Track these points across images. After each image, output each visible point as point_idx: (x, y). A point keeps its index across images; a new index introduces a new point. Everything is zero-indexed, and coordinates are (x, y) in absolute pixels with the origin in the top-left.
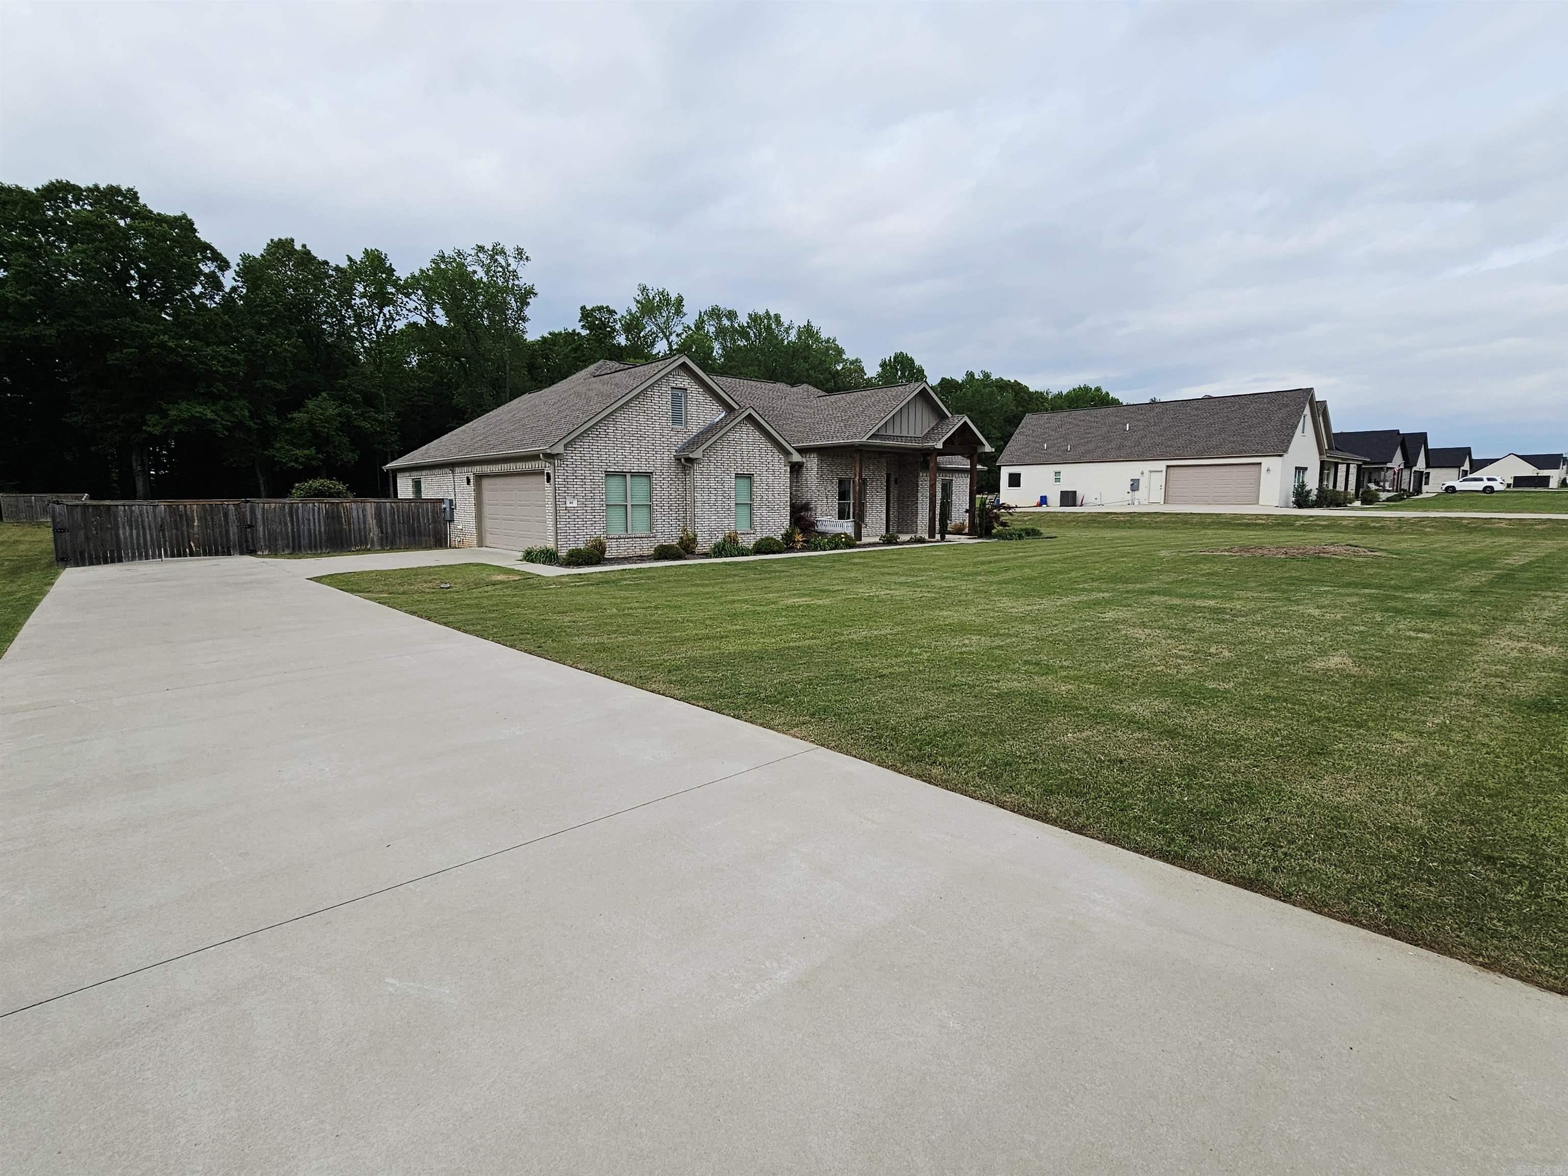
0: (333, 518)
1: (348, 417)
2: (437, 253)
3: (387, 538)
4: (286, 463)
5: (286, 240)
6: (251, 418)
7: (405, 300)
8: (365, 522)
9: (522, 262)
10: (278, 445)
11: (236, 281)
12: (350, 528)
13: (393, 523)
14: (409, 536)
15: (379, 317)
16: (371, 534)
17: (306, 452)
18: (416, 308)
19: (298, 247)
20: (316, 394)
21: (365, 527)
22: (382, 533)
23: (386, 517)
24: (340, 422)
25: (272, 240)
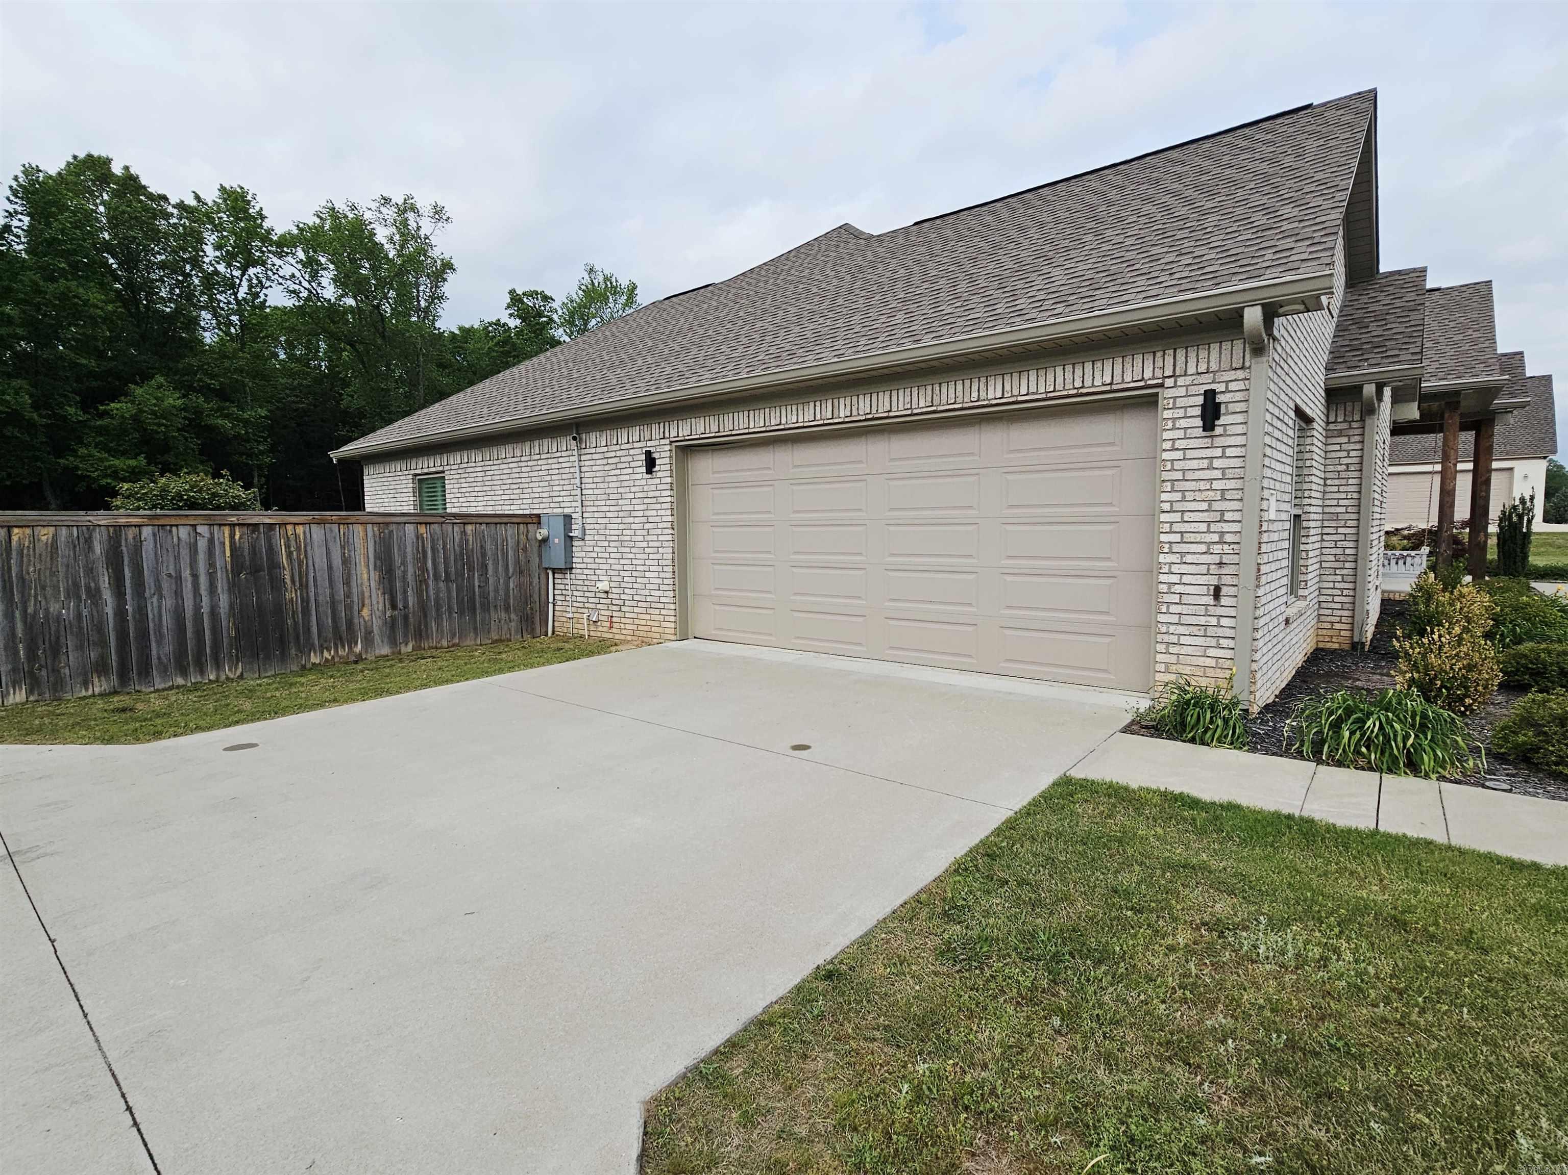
0: (255, 570)
1: (198, 412)
2: (324, 204)
3: (406, 618)
4: (95, 480)
5: (99, 158)
6: (36, 407)
7: (278, 262)
8: (347, 583)
9: (440, 224)
10: (82, 451)
11: (11, 201)
12: (305, 601)
13: (422, 582)
14: (461, 613)
15: (241, 280)
16: (365, 612)
17: (133, 463)
18: (293, 276)
19: (117, 169)
20: (145, 377)
21: (348, 595)
22: (394, 607)
23: (404, 563)
24: (185, 418)
25: (75, 157)
